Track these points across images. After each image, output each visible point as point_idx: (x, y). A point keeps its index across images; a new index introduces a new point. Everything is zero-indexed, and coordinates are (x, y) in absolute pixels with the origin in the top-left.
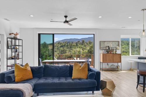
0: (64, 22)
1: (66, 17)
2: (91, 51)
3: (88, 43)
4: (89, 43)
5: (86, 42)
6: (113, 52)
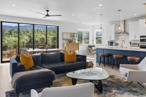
4: (27, 32)
6: (73, 42)
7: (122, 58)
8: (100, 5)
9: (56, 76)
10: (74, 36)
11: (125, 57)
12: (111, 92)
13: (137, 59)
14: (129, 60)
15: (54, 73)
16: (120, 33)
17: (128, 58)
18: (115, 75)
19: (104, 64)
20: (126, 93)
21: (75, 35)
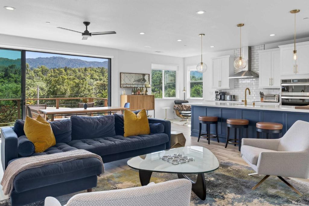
0: (83, 34)
1: (87, 24)
2: (54, 91)
3: (38, 71)
4: (42, 71)
5: (32, 69)
6: (143, 93)
7: (246, 126)
8: (201, 13)
9: (104, 165)
10: (144, 80)
11: (252, 124)
12: (224, 198)
13: (277, 127)
14: (259, 130)
15: (99, 158)
16: (240, 74)
17: (259, 125)
18: (231, 161)
19: (208, 139)
20: (256, 201)
21: (146, 77)
